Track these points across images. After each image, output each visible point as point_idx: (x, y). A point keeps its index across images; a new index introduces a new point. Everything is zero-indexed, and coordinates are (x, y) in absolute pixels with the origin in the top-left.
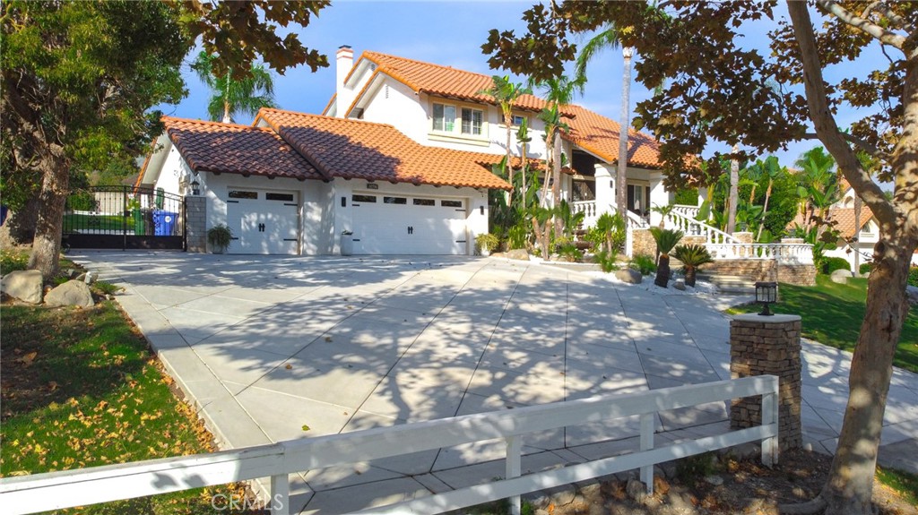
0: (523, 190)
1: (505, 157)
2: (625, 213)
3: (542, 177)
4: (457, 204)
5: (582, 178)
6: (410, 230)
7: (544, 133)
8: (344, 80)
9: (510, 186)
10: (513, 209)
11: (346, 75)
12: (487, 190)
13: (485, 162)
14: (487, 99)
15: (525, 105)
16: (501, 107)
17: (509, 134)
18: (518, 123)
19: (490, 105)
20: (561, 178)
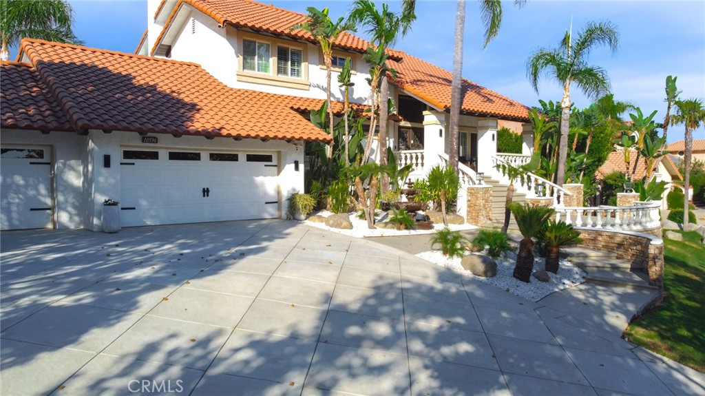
0: (346, 138)
1: (325, 103)
2: (457, 166)
3: (366, 123)
4: (268, 158)
5: (408, 125)
6: (206, 192)
7: (369, 76)
8: (154, 15)
9: (330, 137)
10: (334, 160)
11: (156, 10)
12: (302, 142)
13: (302, 108)
14: (306, 36)
15: (348, 45)
16: (321, 46)
17: (329, 76)
18: (342, 65)
19: (310, 45)
20: (388, 125)
